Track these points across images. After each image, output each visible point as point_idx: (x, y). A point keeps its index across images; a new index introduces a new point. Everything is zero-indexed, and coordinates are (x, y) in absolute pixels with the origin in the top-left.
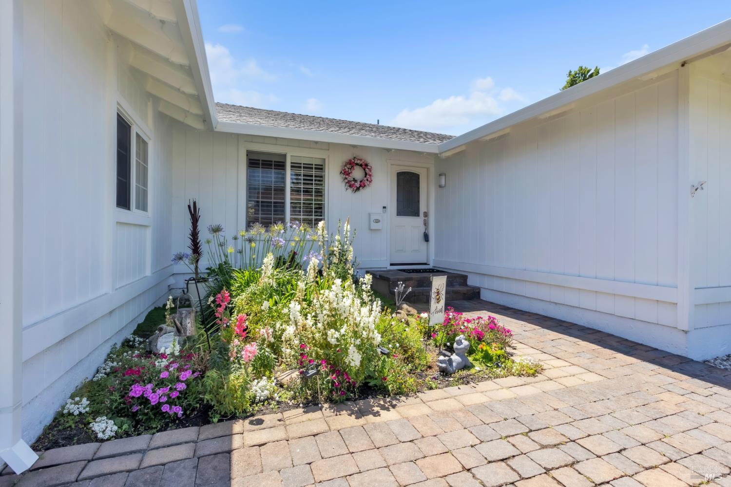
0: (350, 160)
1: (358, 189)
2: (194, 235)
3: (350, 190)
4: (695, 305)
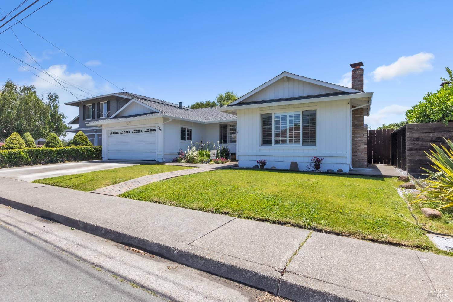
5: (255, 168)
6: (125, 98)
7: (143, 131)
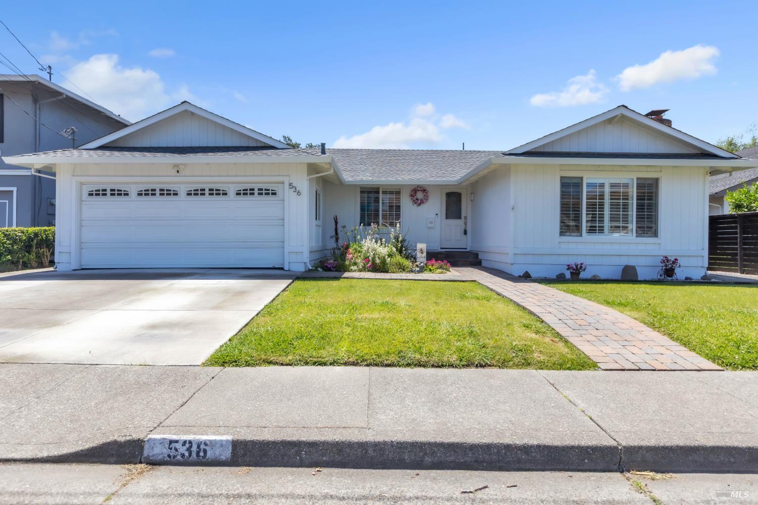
0: (415, 188)
1: (420, 204)
2: (336, 230)
3: (415, 205)
4: (514, 254)
5: (560, 279)
6: (67, 96)
7: (232, 193)
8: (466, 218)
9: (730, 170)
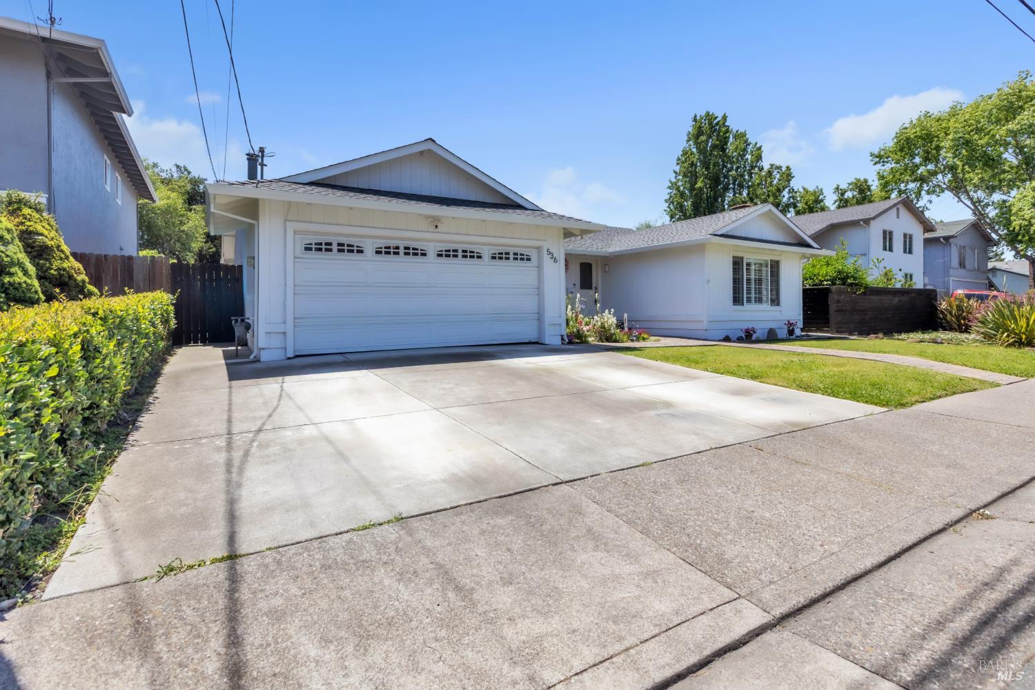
7: (486, 257)
8: (596, 288)
9: (808, 256)
